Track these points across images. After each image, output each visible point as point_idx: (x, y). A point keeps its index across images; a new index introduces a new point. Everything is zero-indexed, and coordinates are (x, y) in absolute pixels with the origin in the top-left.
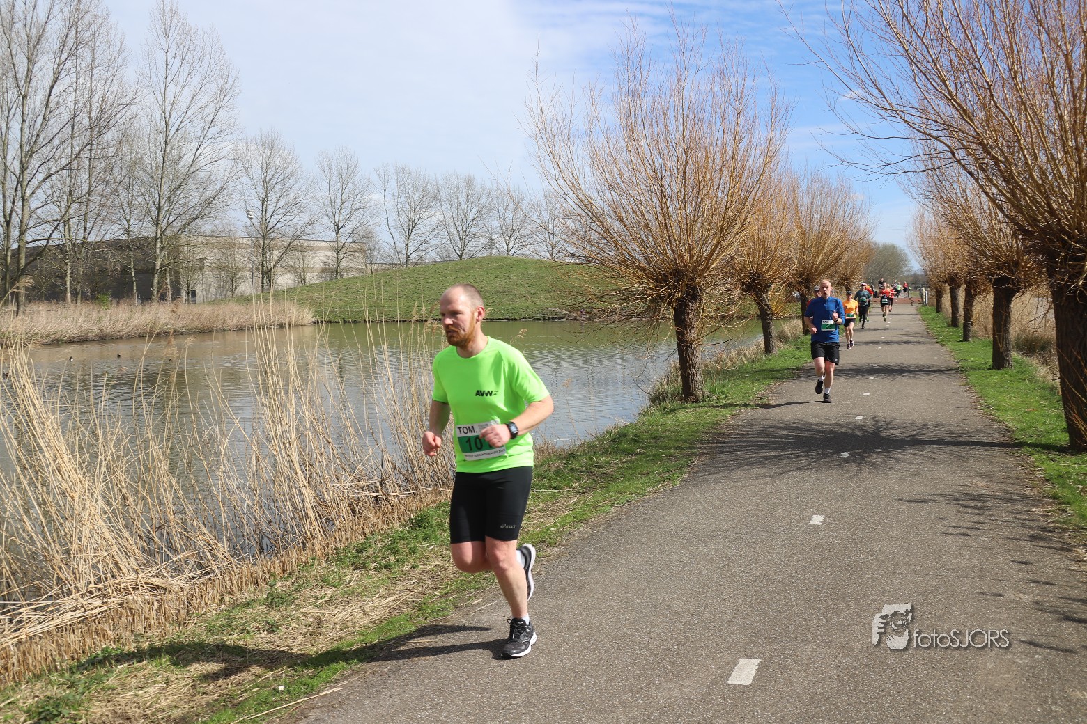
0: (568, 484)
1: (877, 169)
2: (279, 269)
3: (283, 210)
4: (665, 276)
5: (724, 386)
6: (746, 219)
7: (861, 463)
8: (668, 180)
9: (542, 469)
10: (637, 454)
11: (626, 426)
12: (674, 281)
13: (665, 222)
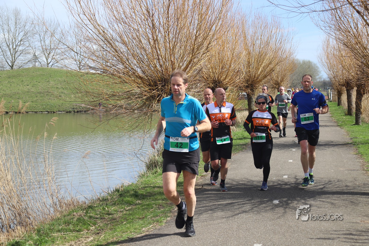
0: (87, 227)
1: (295, 10)
4: (155, 82)
6: (210, 43)
7: (287, 208)
9: (69, 217)
10: (136, 205)
11: (129, 186)
12: (162, 86)
13: (155, 45)
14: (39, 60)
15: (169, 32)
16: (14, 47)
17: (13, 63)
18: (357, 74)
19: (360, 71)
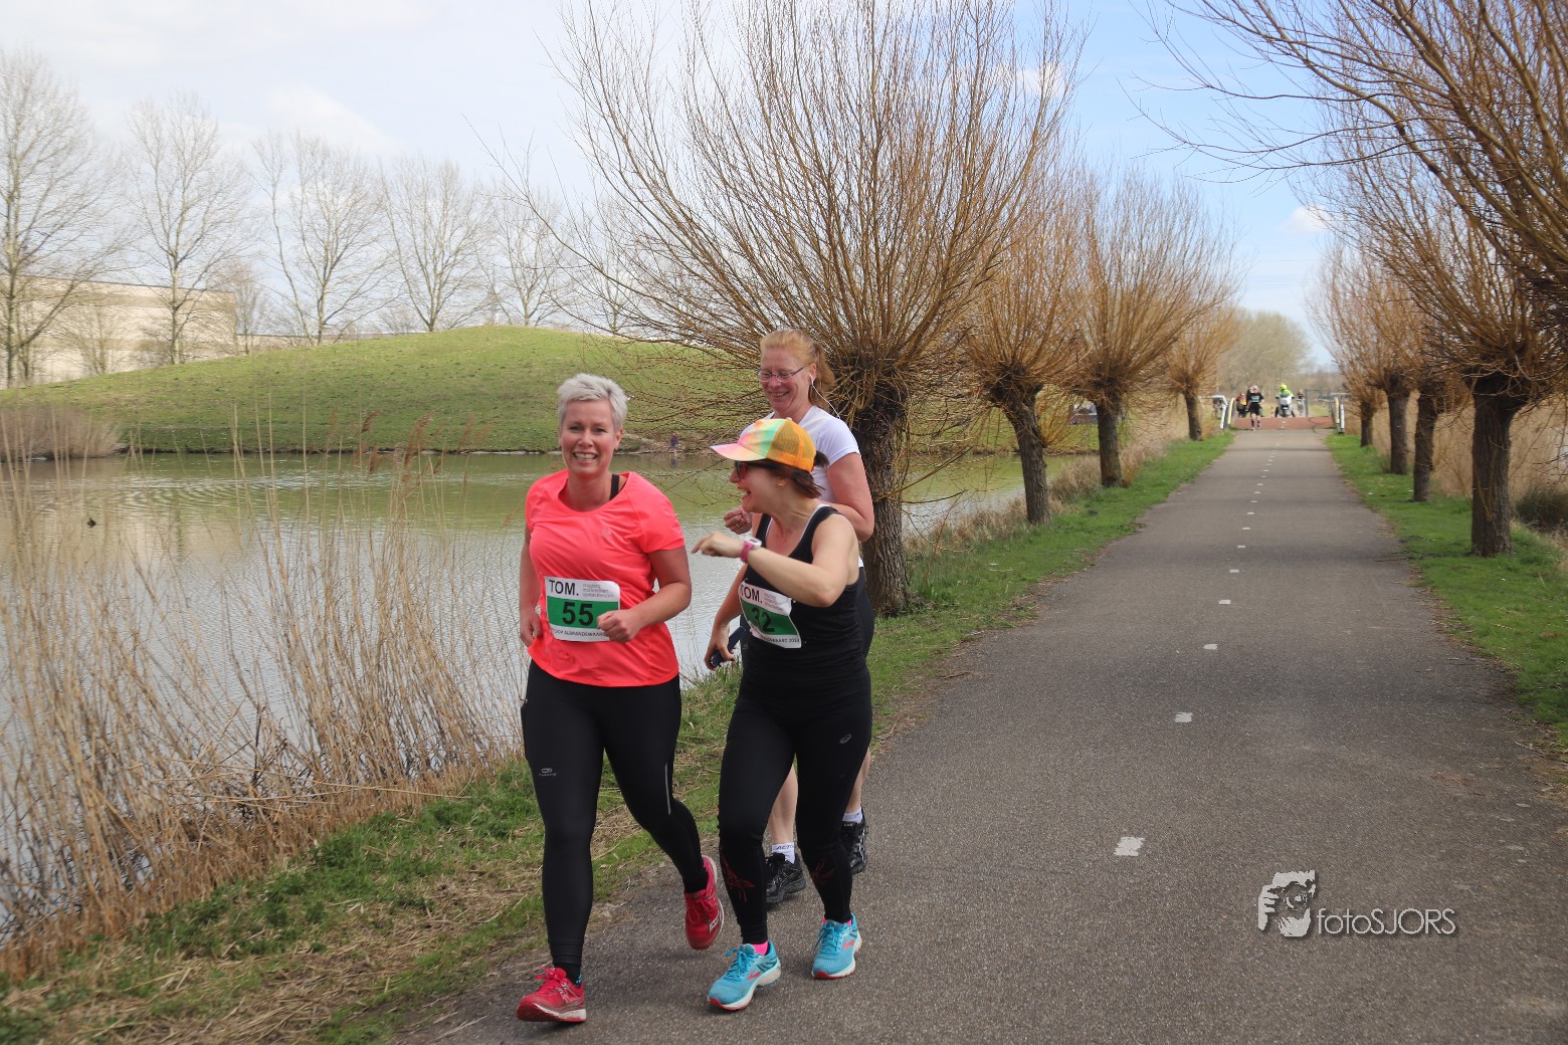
2: (45, 338)
3: (56, 219)
5: (947, 585)
6: (993, 257)
8: (841, 178)
12: (852, 378)
13: (835, 256)
14: (505, 306)
15: (876, 222)
16: (439, 269)
17: (434, 313)
18: (1423, 353)
19: (1432, 344)
